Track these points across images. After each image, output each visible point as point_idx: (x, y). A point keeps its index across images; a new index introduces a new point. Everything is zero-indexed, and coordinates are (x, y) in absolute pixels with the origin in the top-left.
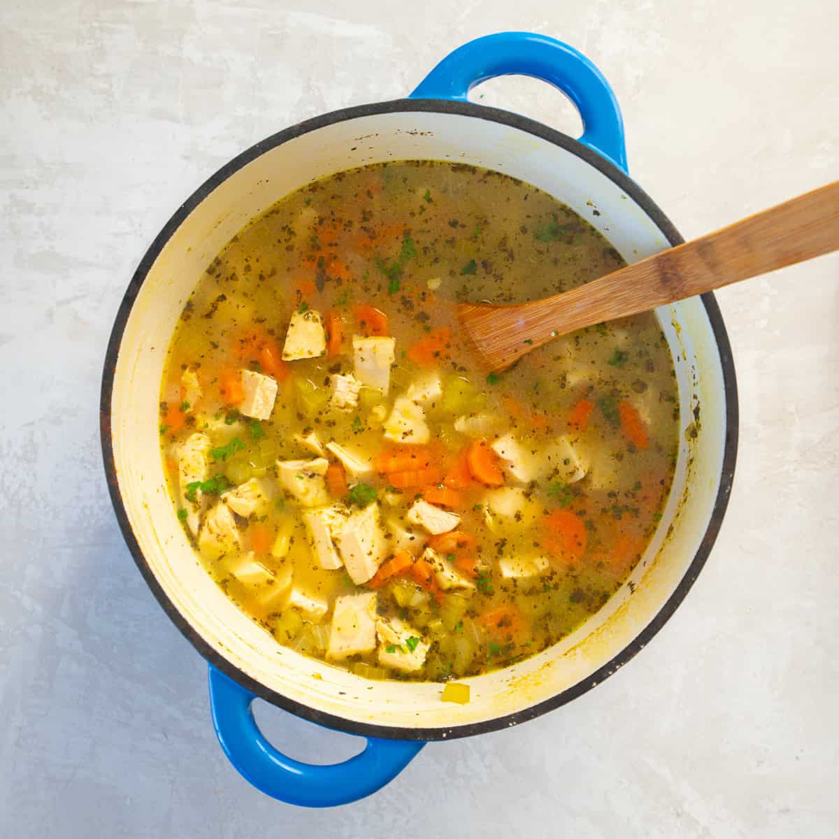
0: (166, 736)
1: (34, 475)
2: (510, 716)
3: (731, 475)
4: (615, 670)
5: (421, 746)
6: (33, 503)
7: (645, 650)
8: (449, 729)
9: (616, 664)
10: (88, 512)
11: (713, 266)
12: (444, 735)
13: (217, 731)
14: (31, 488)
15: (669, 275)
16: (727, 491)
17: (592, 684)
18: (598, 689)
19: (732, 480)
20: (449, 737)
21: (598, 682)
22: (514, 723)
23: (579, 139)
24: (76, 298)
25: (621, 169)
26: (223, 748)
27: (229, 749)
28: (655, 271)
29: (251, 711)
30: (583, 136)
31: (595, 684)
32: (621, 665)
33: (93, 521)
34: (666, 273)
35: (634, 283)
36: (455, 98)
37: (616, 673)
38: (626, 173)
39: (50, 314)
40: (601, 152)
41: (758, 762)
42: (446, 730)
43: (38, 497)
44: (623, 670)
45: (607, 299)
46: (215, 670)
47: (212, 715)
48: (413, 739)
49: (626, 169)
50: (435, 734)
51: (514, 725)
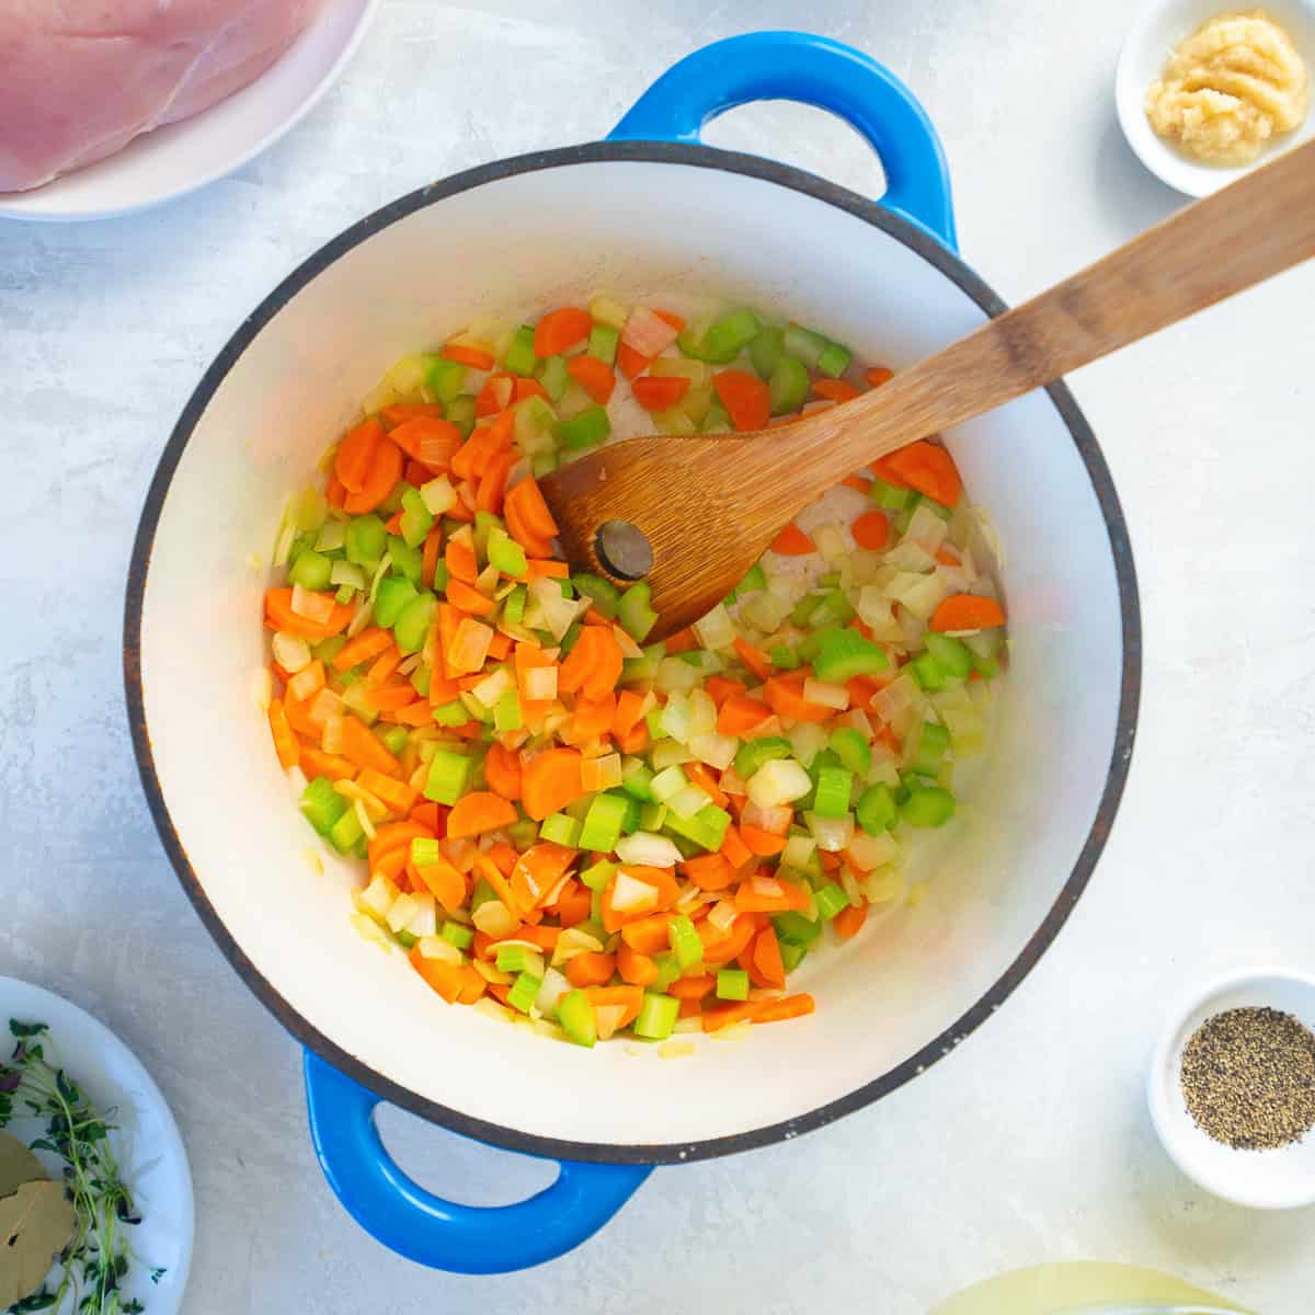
0: (241, 1163)
1: (31, 747)
2: (787, 1123)
3: (1132, 732)
4: (952, 1046)
5: (644, 1173)
6: (29, 791)
7: (1001, 1013)
8: (690, 1145)
9: (954, 1037)
10: (115, 806)
11: (1090, 325)
12: (683, 1155)
13: (318, 1154)
14: (25, 768)
15: (1021, 349)
16: (1126, 757)
17: (916, 1068)
18: (927, 1078)
19: (1132, 739)
20: (691, 1158)
21: (927, 1065)
22: (794, 1133)
23: (880, 201)
24: (98, 464)
25: (948, 247)
26: (330, 1182)
27: (339, 1182)
28: (998, 345)
29: (373, 1124)
30: (885, 197)
31: (920, 1069)
32: (962, 1038)
33: (125, 821)
34: (1016, 346)
35: (967, 369)
36: (681, 138)
37: (955, 1051)
38: (954, 253)
39: (56, 491)
40: (914, 221)
41: (1186, 1203)
42: (685, 1147)
43: (38, 783)
44: (967, 1046)
45: (927, 400)
46: (316, 1059)
47: (312, 1130)
48: (634, 1164)
49: (955, 246)
50: (669, 1154)
51: (793, 1137)
